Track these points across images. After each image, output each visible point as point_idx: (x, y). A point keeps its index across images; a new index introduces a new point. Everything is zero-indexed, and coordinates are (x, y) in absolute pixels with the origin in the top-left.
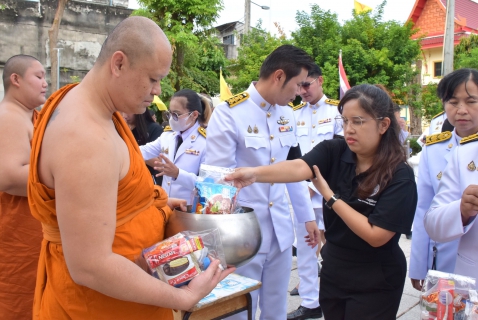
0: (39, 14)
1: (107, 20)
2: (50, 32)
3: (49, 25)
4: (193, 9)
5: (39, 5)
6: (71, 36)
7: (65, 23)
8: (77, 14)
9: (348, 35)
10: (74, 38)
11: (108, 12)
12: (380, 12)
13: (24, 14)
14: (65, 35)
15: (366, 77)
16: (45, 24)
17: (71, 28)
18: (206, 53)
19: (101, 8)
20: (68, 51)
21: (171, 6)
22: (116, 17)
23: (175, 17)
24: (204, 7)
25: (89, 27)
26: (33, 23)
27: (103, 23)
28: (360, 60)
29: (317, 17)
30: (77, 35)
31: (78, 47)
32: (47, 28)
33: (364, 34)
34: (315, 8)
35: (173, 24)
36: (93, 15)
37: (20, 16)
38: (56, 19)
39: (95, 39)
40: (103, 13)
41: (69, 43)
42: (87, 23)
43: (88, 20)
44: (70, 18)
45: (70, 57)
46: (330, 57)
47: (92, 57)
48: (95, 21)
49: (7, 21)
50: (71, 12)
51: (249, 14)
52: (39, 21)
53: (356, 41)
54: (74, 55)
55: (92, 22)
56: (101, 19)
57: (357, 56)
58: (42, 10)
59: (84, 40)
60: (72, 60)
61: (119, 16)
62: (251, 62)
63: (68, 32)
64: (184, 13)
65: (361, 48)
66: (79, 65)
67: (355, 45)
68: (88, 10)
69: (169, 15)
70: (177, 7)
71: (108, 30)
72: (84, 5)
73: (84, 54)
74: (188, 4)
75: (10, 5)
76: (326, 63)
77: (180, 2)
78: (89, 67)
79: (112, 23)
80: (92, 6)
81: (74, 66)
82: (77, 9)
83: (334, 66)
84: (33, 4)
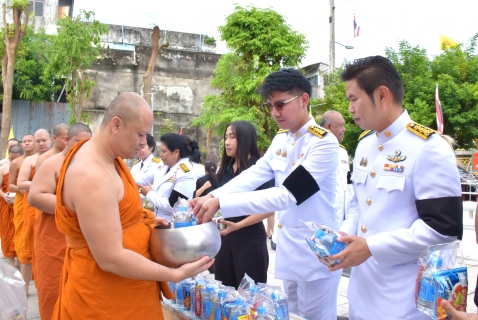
0: (134, 62)
1: (197, 65)
2: (144, 78)
3: (143, 71)
4: (279, 51)
5: (135, 53)
6: (163, 81)
7: (158, 69)
8: (169, 61)
9: (438, 70)
10: (166, 83)
11: (197, 57)
12: (473, 44)
13: (121, 63)
14: (158, 80)
15: (459, 112)
16: (140, 71)
17: (163, 74)
19: (191, 54)
20: (161, 95)
21: (259, 49)
22: (205, 62)
23: (262, 59)
24: (290, 48)
25: (180, 72)
26: (129, 70)
27: (193, 68)
28: (453, 95)
29: (405, 53)
30: (169, 80)
31: (170, 91)
32: (141, 75)
33: (456, 68)
34: (402, 44)
35: (261, 66)
36: (184, 61)
37: (117, 65)
38: (150, 65)
39: (185, 84)
40: (193, 59)
41: (161, 88)
42: (178, 69)
43: (179, 66)
44: (162, 65)
45: (163, 101)
46: (420, 93)
47: (184, 101)
48: (186, 66)
49: (106, 70)
50: (163, 59)
51: (334, 54)
52: (134, 68)
53: (447, 76)
54: (166, 99)
55: (183, 68)
56: (191, 64)
57: (449, 91)
58: (137, 58)
59: (176, 84)
60: (165, 104)
61: (208, 61)
62: (338, 100)
63: (161, 78)
64: (271, 55)
65: (453, 83)
66: (171, 109)
67: (447, 80)
68: (179, 56)
69: (256, 58)
70: (264, 49)
71: (198, 75)
72: (175, 52)
73: (175, 98)
74: (275, 46)
75: (108, 55)
76: (417, 100)
77: (267, 44)
78: (181, 110)
79: (201, 68)
80: (182, 53)
81: (166, 109)
82: (169, 56)
83: (424, 102)
84: (129, 53)
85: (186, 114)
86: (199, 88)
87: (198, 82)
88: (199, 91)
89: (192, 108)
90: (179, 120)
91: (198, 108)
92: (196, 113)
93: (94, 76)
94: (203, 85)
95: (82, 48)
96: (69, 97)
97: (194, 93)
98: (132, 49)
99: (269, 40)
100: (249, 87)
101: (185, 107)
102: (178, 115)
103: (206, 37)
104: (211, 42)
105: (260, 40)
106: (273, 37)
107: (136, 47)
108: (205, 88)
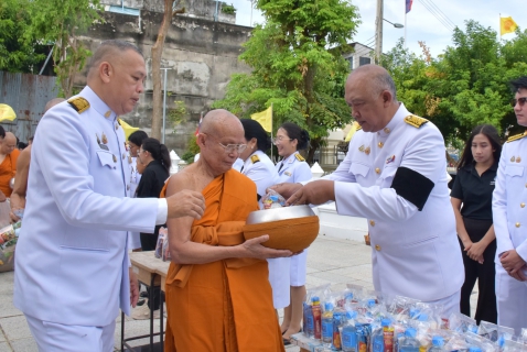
0: (139, 30)
1: (215, 38)
2: (153, 50)
3: (150, 42)
5: (140, 19)
6: (174, 55)
7: (169, 40)
8: (182, 31)
9: (513, 58)
10: (177, 58)
11: (216, 28)
13: (122, 30)
14: (167, 54)
16: (145, 41)
17: (174, 46)
18: (333, 77)
19: (209, 24)
20: (173, 72)
21: (303, 20)
22: (225, 34)
23: (305, 34)
24: (340, 21)
25: (195, 45)
26: (132, 40)
27: (211, 41)
29: (474, 36)
30: (180, 54)
31: (182, 68)
32: (148, 46)
34: (470, 25)
35: (303, 41)
36: (200, 32)
37: (118, 32)
38: (160, 35)
39: (201, 60)
40: (211, 30)
41: (171, 63)
42: (193, 41)
43: (193, 37)
44: (173, 35)
45: (173, 79)
46: (492, 83)
47: (198, 80)
48: (202, 38)
49: (103, 37)
50: (175, 27)
51: (381, 33)
52: (139, 37)
54: (177, 77)
55: (198, 40)
56: (208, 36)
58: (142, 25)
59: (189, 60)
60: (175, 83)
61: (228, 33)
63: (171, 51)
64: (317, 29)
66: (182, 89)
68: (195, 26)
69: (299, 31)
70: (310, 21)
71: (216, 50)
72: (190, 20)
73: (188, 77)
74: (322, 19)
75: (107, 19)
76: (487, 90)
77: (313, 16)
78: (194, 91)
79: (221, 41)
80: (199, 22)
81: (177, 89)
82: (182, 25)
83: (497, 93)
84: (133, 19)
85: (200, 97)
86: (216, 66)
87: (216, 58)
88: (218, 69)
89: (208, 90)
90: (192, 103)
91: (216, 90)
92: (213, 95)
93: (89, 44)
94: (222, 61)
95: (76, 9)
96: (57, 69)
97: (211, 71)
98: (137, 13)
99: (316, 11)
100: (289, 65)
101: (200, 88)
102: (190, 97)
103: (224, 4)
104: (230, 11)
105: (305, 10)
106: (320, 7)
107: (142, 12)
108: (224, 66)
